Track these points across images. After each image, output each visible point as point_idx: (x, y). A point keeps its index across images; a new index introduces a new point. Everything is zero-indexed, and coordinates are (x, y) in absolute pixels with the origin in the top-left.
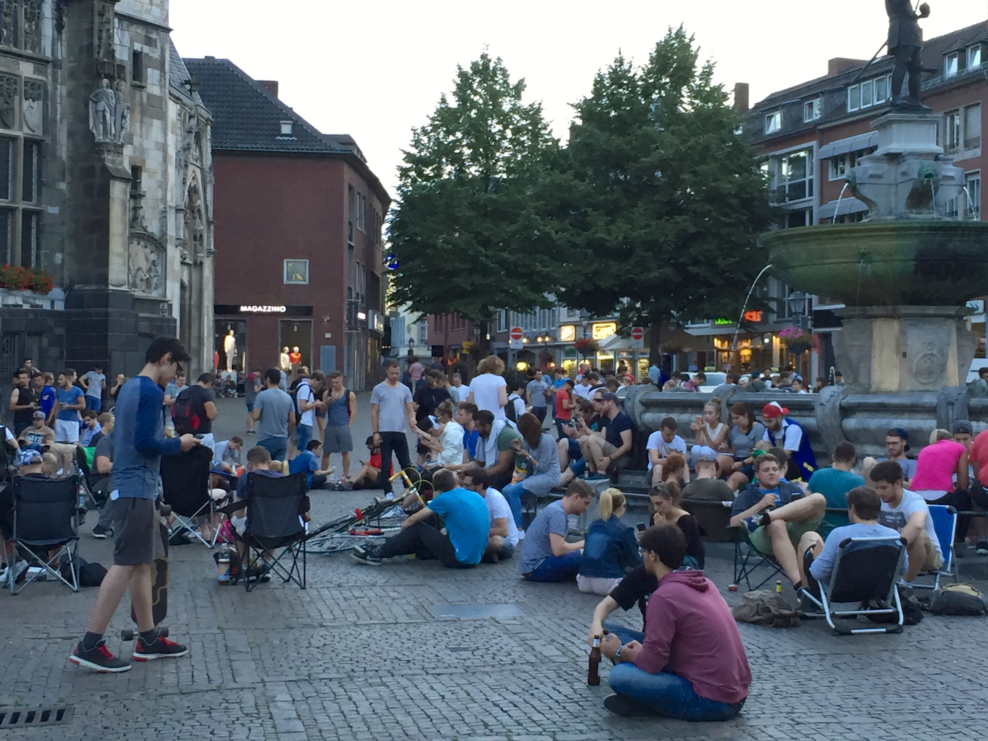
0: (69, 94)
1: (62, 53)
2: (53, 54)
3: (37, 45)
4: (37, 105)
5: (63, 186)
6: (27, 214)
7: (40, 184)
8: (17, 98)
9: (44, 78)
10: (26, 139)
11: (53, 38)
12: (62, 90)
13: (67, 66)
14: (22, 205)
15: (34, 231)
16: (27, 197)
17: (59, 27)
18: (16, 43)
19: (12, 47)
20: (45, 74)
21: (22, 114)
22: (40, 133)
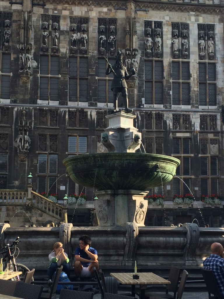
2: (221, 130)
3: (215, 128)
8: (208, 145)
9: (218, 137)
10: (211, 157)
11: (221, 125)
17: (223, 121)
18: (207, 129)
19: (205, 130)
20: (219, 136)
21: (210, 149)
22: (218, 154)
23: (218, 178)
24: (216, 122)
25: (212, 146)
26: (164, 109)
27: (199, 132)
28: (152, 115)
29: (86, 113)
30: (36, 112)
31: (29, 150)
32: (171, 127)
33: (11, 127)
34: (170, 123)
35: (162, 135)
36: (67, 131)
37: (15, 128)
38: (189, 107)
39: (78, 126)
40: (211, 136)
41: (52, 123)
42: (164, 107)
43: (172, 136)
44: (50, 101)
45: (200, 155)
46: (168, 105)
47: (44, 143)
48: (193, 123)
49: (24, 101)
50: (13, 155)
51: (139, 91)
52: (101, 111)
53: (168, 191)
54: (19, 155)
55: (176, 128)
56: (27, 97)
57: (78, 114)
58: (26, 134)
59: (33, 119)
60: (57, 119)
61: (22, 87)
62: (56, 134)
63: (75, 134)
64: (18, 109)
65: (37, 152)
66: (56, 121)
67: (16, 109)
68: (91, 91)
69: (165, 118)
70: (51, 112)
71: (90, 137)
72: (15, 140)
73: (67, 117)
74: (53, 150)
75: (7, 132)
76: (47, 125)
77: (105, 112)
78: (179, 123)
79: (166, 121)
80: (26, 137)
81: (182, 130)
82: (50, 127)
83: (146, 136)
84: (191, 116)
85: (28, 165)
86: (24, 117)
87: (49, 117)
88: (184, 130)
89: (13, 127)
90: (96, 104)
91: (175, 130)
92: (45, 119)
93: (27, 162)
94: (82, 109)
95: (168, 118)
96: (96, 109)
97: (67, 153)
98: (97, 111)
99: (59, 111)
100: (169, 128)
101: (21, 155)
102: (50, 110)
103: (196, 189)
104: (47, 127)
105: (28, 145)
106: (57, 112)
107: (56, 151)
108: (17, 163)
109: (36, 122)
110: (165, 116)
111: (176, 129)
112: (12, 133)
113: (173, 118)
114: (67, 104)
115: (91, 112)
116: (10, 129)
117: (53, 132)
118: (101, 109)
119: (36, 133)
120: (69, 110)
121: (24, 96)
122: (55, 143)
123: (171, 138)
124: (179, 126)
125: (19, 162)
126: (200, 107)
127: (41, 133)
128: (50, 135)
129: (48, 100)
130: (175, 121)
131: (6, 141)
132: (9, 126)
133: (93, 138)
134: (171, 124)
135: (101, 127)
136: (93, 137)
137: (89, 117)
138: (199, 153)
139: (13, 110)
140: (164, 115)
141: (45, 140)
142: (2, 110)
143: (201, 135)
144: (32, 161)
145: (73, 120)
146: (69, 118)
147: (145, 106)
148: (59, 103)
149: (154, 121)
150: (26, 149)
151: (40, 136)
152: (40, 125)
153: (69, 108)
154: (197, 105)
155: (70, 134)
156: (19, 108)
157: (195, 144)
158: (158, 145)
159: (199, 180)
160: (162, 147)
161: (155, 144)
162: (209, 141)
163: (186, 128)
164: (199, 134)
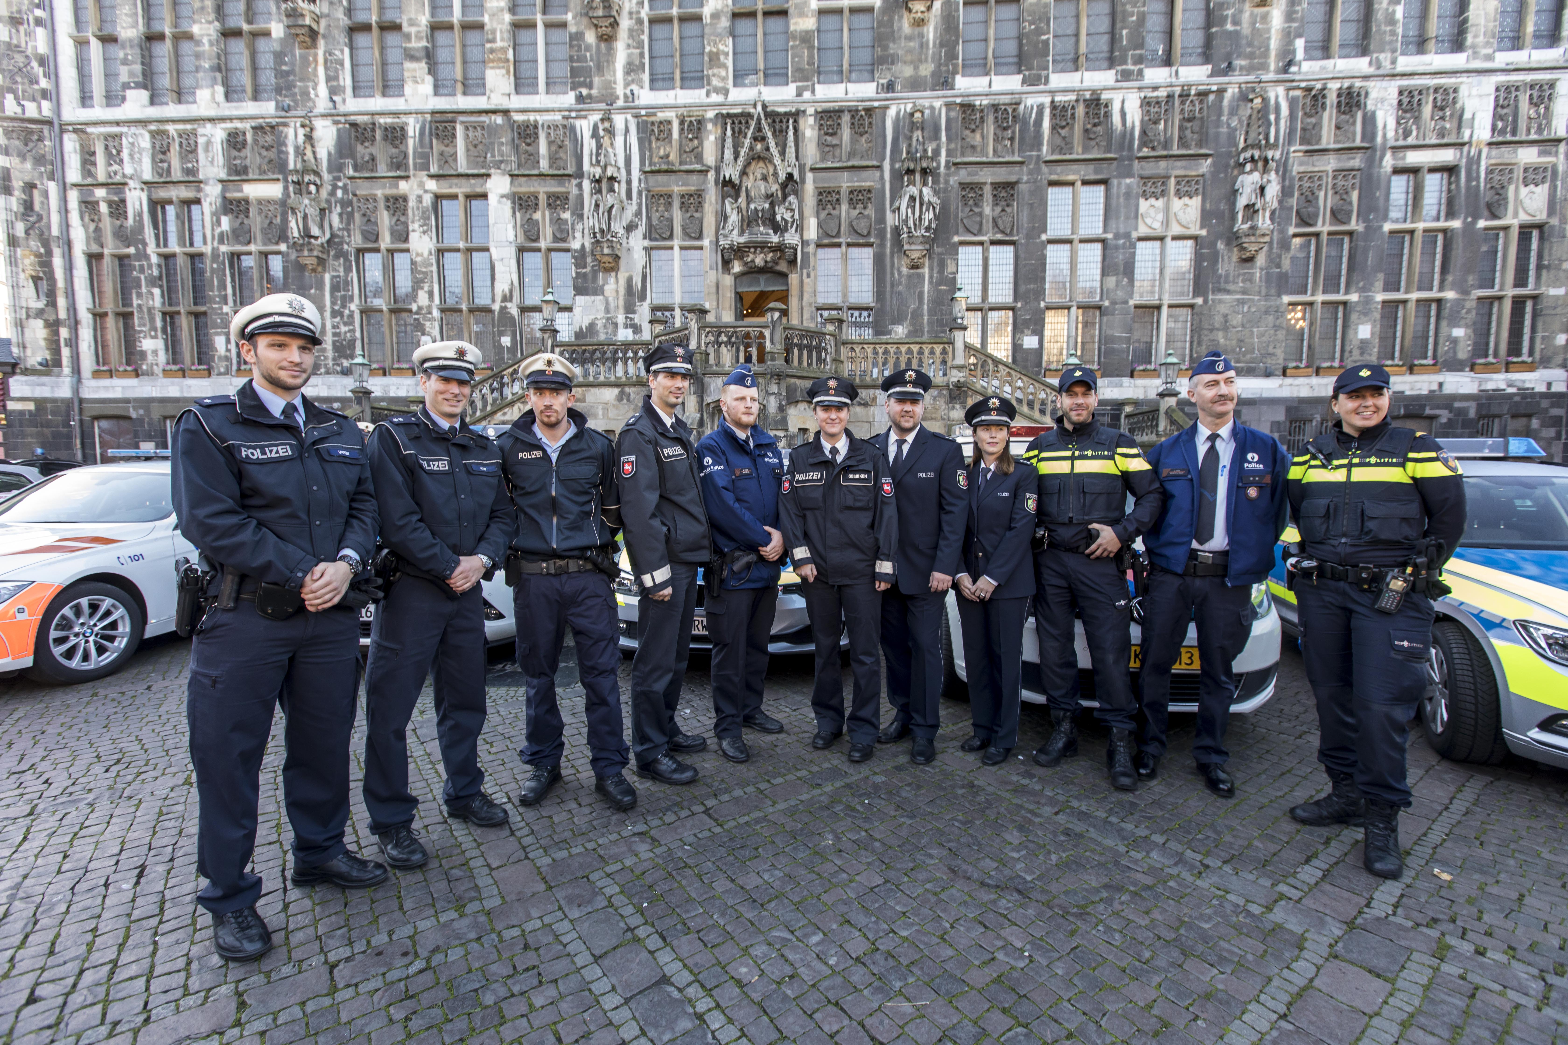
3: (1544, 128)
4: (1541, 189)
6: (1519, 301)
8: (1511, 188)
9: (1553, 159)
10: (1522, 226)
14: (1511, 292)
15: (1528, 316)
16: (1520, 283)
18: (1514, 132)
19: (1509, 137)
21: (1518, 202)
22: (1543, 216)
23: (1535, 298)
24: (1547, 109)
25: (1524, 191)
26: (1371, 70)
27: (1490, 144)
28: (1324, 97)
29: (1106, 106)
30: (953, 114)
31: (935, 231)
32: (1391, 134)
33: (879, 167)
34: (1386, 119)
35: (1357, 161)
36: (1045, 169)
37: (892, 170)
38: (1458, 60)
39: (1080, 150)
41: (1000, 148)
42: (1370, 63)
43: (1391, 162)
44: (994, 78)
45: (1482, 224)
46: (1385, 58)
47: (977, 210)
48: (1467, 115)
49: (915, 84)
50: (888, 251)
51: (1289, 16)
52: (1155, 94)
53: (1363, 341)
54: (906, 247)
55: (1407, 134)
56: (927, 70)
57: (1081, 110)
58: (925, 184)
59: (944, 138)
60: (1014, 132)
61: (909, 38)
62: (1013, 178)
63: (1071, 178)
64: (898, 113)
65: (956, 239)
66: (1012, 139)
67: (892, 112)
68: (1124, 32)
69: (1370, 106)
70: (996, 111)
71: (1119, 184)
72: (891, 204)
73: (1046, 124)
74: (1003, 232)
75: (868, 184)
76: (984, 153)
77: (1168, 96)
78: (1418, 118)
79: (1374, 114)
80: (926, 191)
81: (1427, 142)
82: (996, 160)
83: (1302, 169)
84: (1463, 92)
85: (931, 277)
86: (919, 133)
87: (992, 128)
88: (1434, 141)
89: (887, 165)
90: (1140, 72)
91: (1401, 143)
92: (978, 136)
93: (926, 271)
94: (1094, 92)
95: (1383, 101)
96: (1140, 89)
97: (1044, 237)
98: (1142, 95)
99: (1022, 107)
100: (1384, 135)
101: (913, 247)
102: (995, 107)
103: (1459, 332)
104: (984, 159)
105: (931, 215)
106: (1014, 110)
107: (1011, 234)
108: (900, 273)
109: (952, 146)
110: (1373, 95)
111: (1406, 137)
112: (883, 185)
113: (1400, 103)
114: (1047, 82)
115: (1123, 102)
116: (878, 174)
117: (1002, 175)
118: (1155, 88)
119: (953, 181)
120: (1053, 102)
121: (916, 68)
122: (1008, 210)
123: (1389, 169)
124: (1418, 129)
125: (905, 270)
126: (1498, 55)
127: (969, 180)
128: (996, 186)
129: (987, 74)
130: (1405, 111)
131: (866, 212)
132: (875, 163)
133: (1129, 186)
134: (1391, 124)
135: (1153, 148)
136: (1128, 181)
137: (1116, 119)
138: (1476, 217)
139: (885, 115)
140: (1367, 94)
141: (978, 200)
142: (853, 117)
143: (1494, 152)
144: (942, 265)
145: (1063, 132)
146: (1054, 128)
147: (1306, 66)
148: (1024, 82)
149: (1328, 118)
150: (928, 229)
151: (964, 189)
152: (963, 155)
153: (1052, 92)
154: (1490, 51)
155: (1054, 177)
156: (902, 107)
157: (1468, 187)
158: (1338, 197)
159: (1471, 304)
160: (1351, 203)
161: (1330, 193)
162: (1519, 174)
163: (1442, 133)
164: (1485, 151)
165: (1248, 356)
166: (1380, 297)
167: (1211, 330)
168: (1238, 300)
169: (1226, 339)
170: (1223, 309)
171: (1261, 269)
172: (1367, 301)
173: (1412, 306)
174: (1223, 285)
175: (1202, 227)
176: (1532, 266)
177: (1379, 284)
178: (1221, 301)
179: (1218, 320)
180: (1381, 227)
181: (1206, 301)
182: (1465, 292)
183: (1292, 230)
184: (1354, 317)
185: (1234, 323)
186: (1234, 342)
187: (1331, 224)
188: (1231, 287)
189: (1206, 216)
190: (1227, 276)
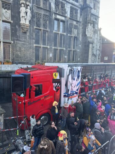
0: (82, 28)
1: (81, 20)
2: (79, 20)
3: (77, 18)
4: (76, 30)
5: (80, 46)
6: (74, 51)
7: (76, 45)
8: (73, 29)
10: (74, 37)
11: (80, 17)
12: (81, 27)
13: (82, 23)
14: (73, 50)
15: (75, 54)
16: (74, 48)
17: (81, 15)
19: (72, 18)
20: (78, 24)
22: (77, 36)
23: (76, 51)
24: (77, 15)
25: (74, 30)
27: (70, 18)
32: (54, 10)
34: (53, 6)
35: (48, 14)
40: (75, 23)
43: (54, 16)
45: (69, 35)
48: (66, 11)
53: (51, 57)
55: (57, 11)
69: (50, 1)
78: (58, 8)
79: (51, 3)
81: (60, 14)
84: (66, 5)
113: (55, 3)
123: (54, 18)
124: (59, 10)
130: (56, 5)
138: (68, 33)
143: (70, 20)
157: (67, 26)
158: (44, 22)
159: (67, 51)
160: (47, 24)
161: (43, 20)
162: (73, 26)
163: (63, 13)
164: (69, 20)
165: (27, 59)
166: (53, 48)
167: (16, 51)
168: (23, 44)
169: (21, 54)
170: (19, 45)
171: (28, 36)
172: (51, 48)
173: (59, 50)
174: (18, 39)
175: (12, 20)
176: (75, 45)
177: (53, 45)
178: (18, 43)
179: (18, 48)
180: (53, 31)
181: (14, 42)
182: (66, 49)
183: (35, 27)
184: (49, 51)
185: (22, 50)
186: (23, 55)
187: (43, 28)
188: (21, 39)
189: (13, 17)
190: (20, 36)
